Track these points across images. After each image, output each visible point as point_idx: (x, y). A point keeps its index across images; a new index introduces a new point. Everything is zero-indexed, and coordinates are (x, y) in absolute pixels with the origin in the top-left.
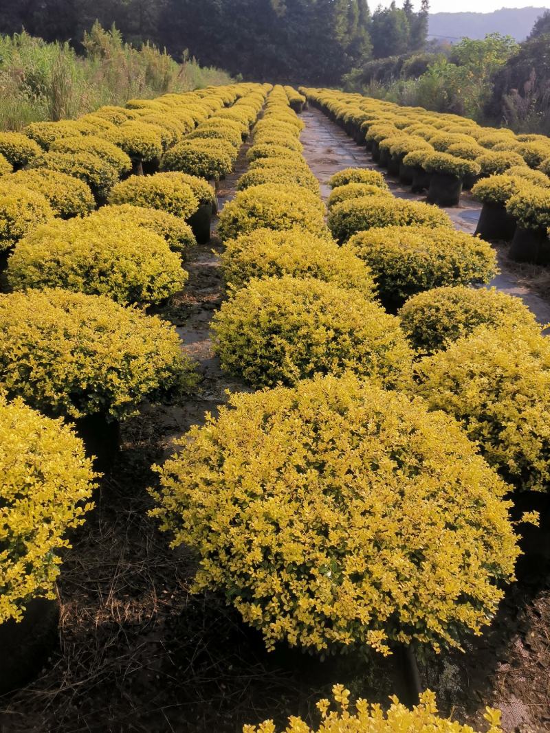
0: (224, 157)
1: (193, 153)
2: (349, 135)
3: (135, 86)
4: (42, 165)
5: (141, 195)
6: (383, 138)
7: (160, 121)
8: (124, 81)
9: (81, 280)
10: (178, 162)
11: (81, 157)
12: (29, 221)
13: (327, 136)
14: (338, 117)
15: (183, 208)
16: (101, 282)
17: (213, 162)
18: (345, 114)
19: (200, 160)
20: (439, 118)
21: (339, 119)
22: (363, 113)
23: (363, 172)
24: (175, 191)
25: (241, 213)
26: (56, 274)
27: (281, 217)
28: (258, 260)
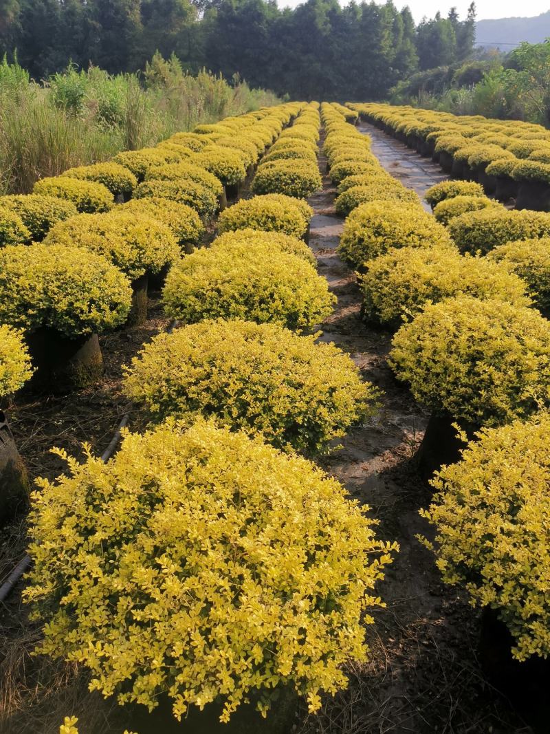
0: (315, 176)
1: (285, 175)
2: (410, 147)
3: (194, 111)
4: (147, 193)
5: (253, 219)
6: (456, 149)
7: (236, 144)
8: (185, 108)
9: (244, 308)
10: (270, 184)
11: (183, 184)
12: (157, 249)
13: (387, 150)
14: (397, 130)
15: (294, 230)
16: (262, 310)
17: (306, 182)
18: (405, 126)
19: (293, 181)
20: (505, 125)
21: (398, 132)
22: (426, 126)
23: (462, 184)
24: (285, 213)
25: (367, 232)
26: (218, 303)
27: (409, 235)
28: (411, 282)
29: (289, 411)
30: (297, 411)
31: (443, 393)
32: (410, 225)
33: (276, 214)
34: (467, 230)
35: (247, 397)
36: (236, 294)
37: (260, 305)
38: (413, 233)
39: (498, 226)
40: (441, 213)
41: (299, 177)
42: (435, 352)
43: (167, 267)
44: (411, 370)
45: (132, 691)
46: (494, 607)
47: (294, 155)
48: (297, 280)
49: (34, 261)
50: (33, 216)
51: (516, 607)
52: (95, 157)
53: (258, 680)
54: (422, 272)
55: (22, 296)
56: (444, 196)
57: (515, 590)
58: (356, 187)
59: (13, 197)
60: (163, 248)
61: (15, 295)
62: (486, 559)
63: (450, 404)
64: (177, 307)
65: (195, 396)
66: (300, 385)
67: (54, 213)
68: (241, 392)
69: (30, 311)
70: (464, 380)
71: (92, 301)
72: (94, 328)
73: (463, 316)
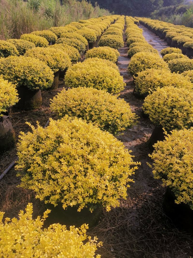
0: (122, 41)
1: (111, 40)
2: (157, 35)
3: (79, 15)
4: (61, 42)
5: (98, 55)
6: (173, 37)
7: (94, 28)
8: (76, 14)
9: (93, 84)
10: (105, 43)
11: (74, 40)
12: (63, 62)
13: (148, 35)
14: (153, 28)
15: (112, 60)
16: (99, 86)
17: (118, 43)
18: (156, 27)
19: (113, 42)
21: (153, 29)
22: (163, 27)
23: (174, 49)
24: (110, 53)
25: (139, 62)
26: (84, 82)
27: (154, 65)
28: (153, 80)
29: (106, 119)
30: (109, 120)
31: (160, 119)
32: (155, 61)
33: (107, 53)
34: (175, 65)
35: (92, 113)
36: (91, 79)
37: (99, 84)
38: (155, 64)
39: (186, 64)
40: (166, 59)
41: (116, 41)
42: (159, 105)
43: (66, 69)
44: (150, 110)
45: (49, 200)
46: (170, 187)
47: (114, 33)
48: (113, 76)
49: (20, 62)
50: (20, 47)
51: (178, 187)
52: (42, 28)
53: (91, 200)
54: (157, 77)
55: (16, 74)
56: (167, 53)
57: (178, 181)
58: (136, 47)
59: (13, 40)
60: (65, 62)
61: (13, 73)
62: (169, 171)
63: (162, 123)
64: (70, 82)
65: (75, 111)
66: (111, 111)
67: (28, 47)
68: (91, 111)
69: (18, 79)
70: (168, 115)
71: (40, 78)
72: (40, 87)
73: (170, 93)
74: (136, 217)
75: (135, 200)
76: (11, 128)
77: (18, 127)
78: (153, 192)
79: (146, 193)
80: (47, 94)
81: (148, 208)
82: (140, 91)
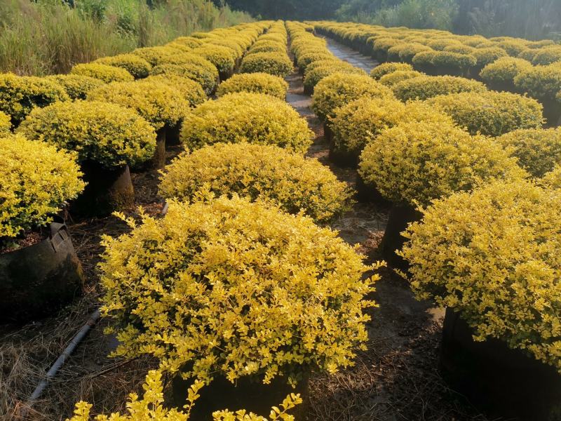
0: (288, 62)
1: (265, 60)
2: (354, 49)
3: (190, 26)
4: (161, 73)
6: (389, 47)
7: (225, 44)
8: (183, 22)
9: (245, 138)
10: (254, 67)
11: (188, 66)
12: (172, 108)
13: (337, 51)
14: (344, 37)
17: (281, 66)
18: (350, 34)
20: (425, 32)
22: (366, 33)
23: (396, 65)
24: (269, 83)
25: (332, 92)
26: (225, 136)
27: (364, 93)
28: (370, 119)
29: (289, 198)
30: (295, 197)
31: (402, 186)
32: (364, 86)
33: (262, 84)
34: (405, 91)
35: (257, 187)
36: (239, 129)
38: (366, 91)
39: (428, 87)
41: (276, 62)
42: (393, 159)
43: (181, 120)
44: (377, 174)
45: (192, 370)
46: (456, 310)
47: (270, 49)
48: (285, 118)
49: (78, 111)
50: (73, 89)
51: (473, 306)
52: (115, 52)
53: (289, 357)
54: (377, 111)
55: (71, 136)
56: (385, 73)
57: (472, 294)
58: (320, 67)
59: (55, 76)
60: (177, 107)
61: (66, 135)
62: (448, 277)
63: (406, 195)
64: (193, 141)
66: (296, 181)
67: (89, 88)
68: (252, 183)
69: (78, 147)
70: (417, 176)
71: (126, 140)
72: (128, 161)
74: (387, 405)
75: (378, 369)
76: (72, 251)
77: (84, 252)
78: (413, 348)
79: (397, 352)
80: (143, 179)
81: (409, 381)
82: (345, 144)
